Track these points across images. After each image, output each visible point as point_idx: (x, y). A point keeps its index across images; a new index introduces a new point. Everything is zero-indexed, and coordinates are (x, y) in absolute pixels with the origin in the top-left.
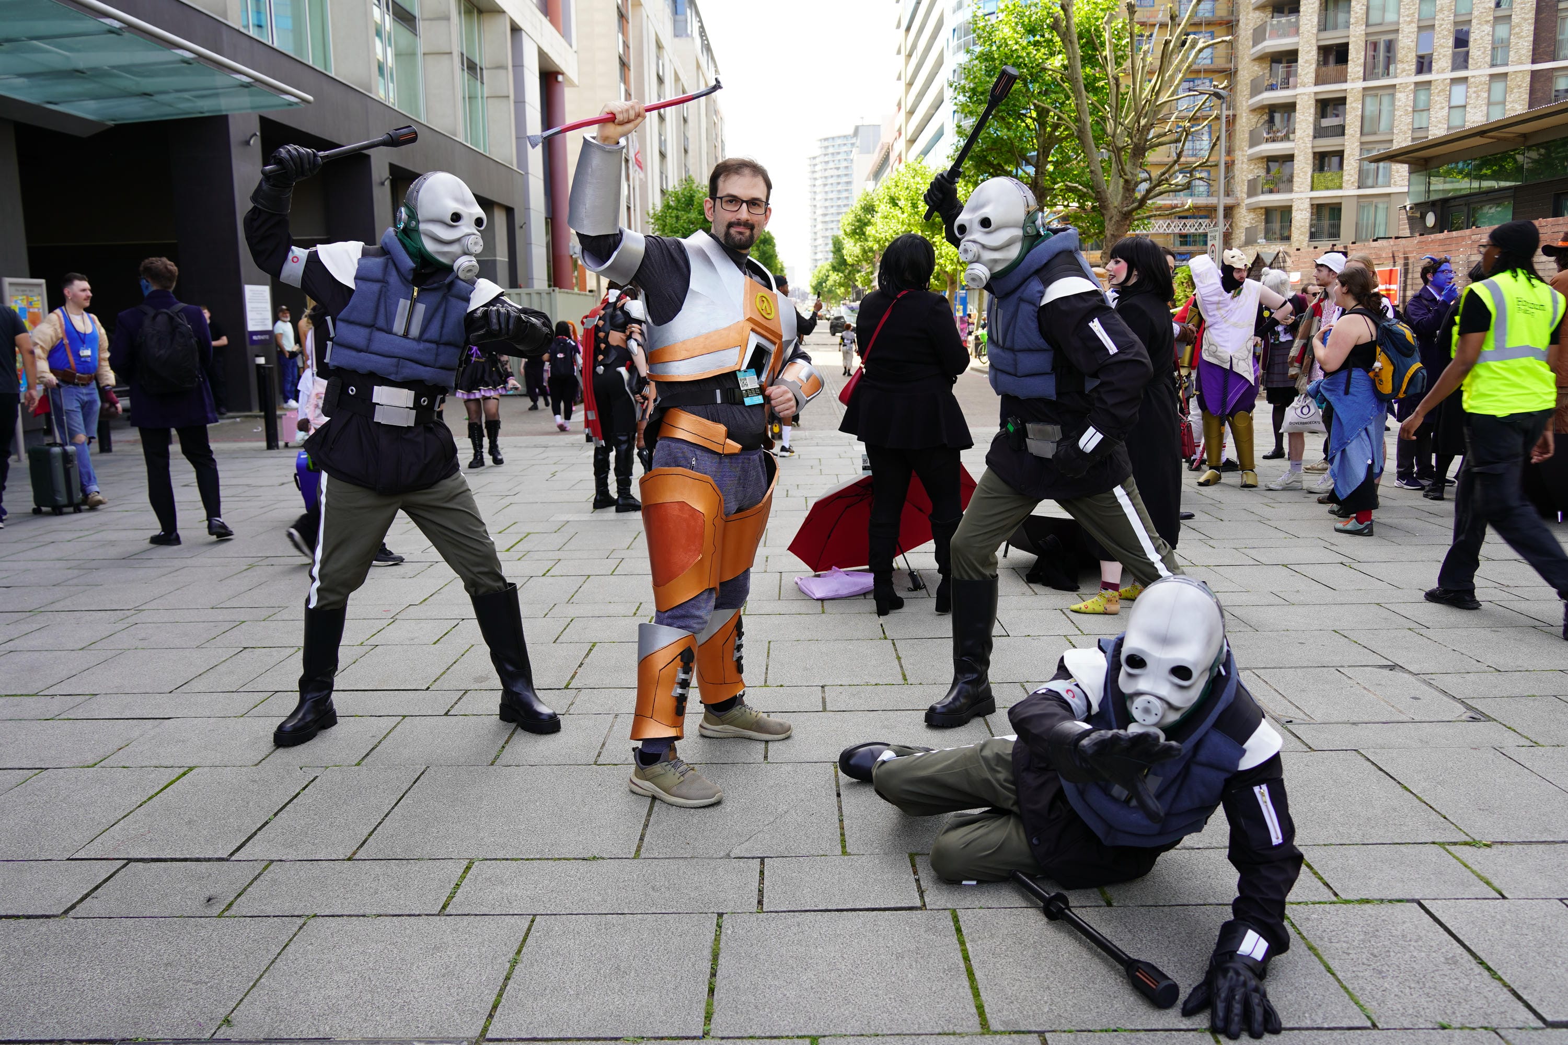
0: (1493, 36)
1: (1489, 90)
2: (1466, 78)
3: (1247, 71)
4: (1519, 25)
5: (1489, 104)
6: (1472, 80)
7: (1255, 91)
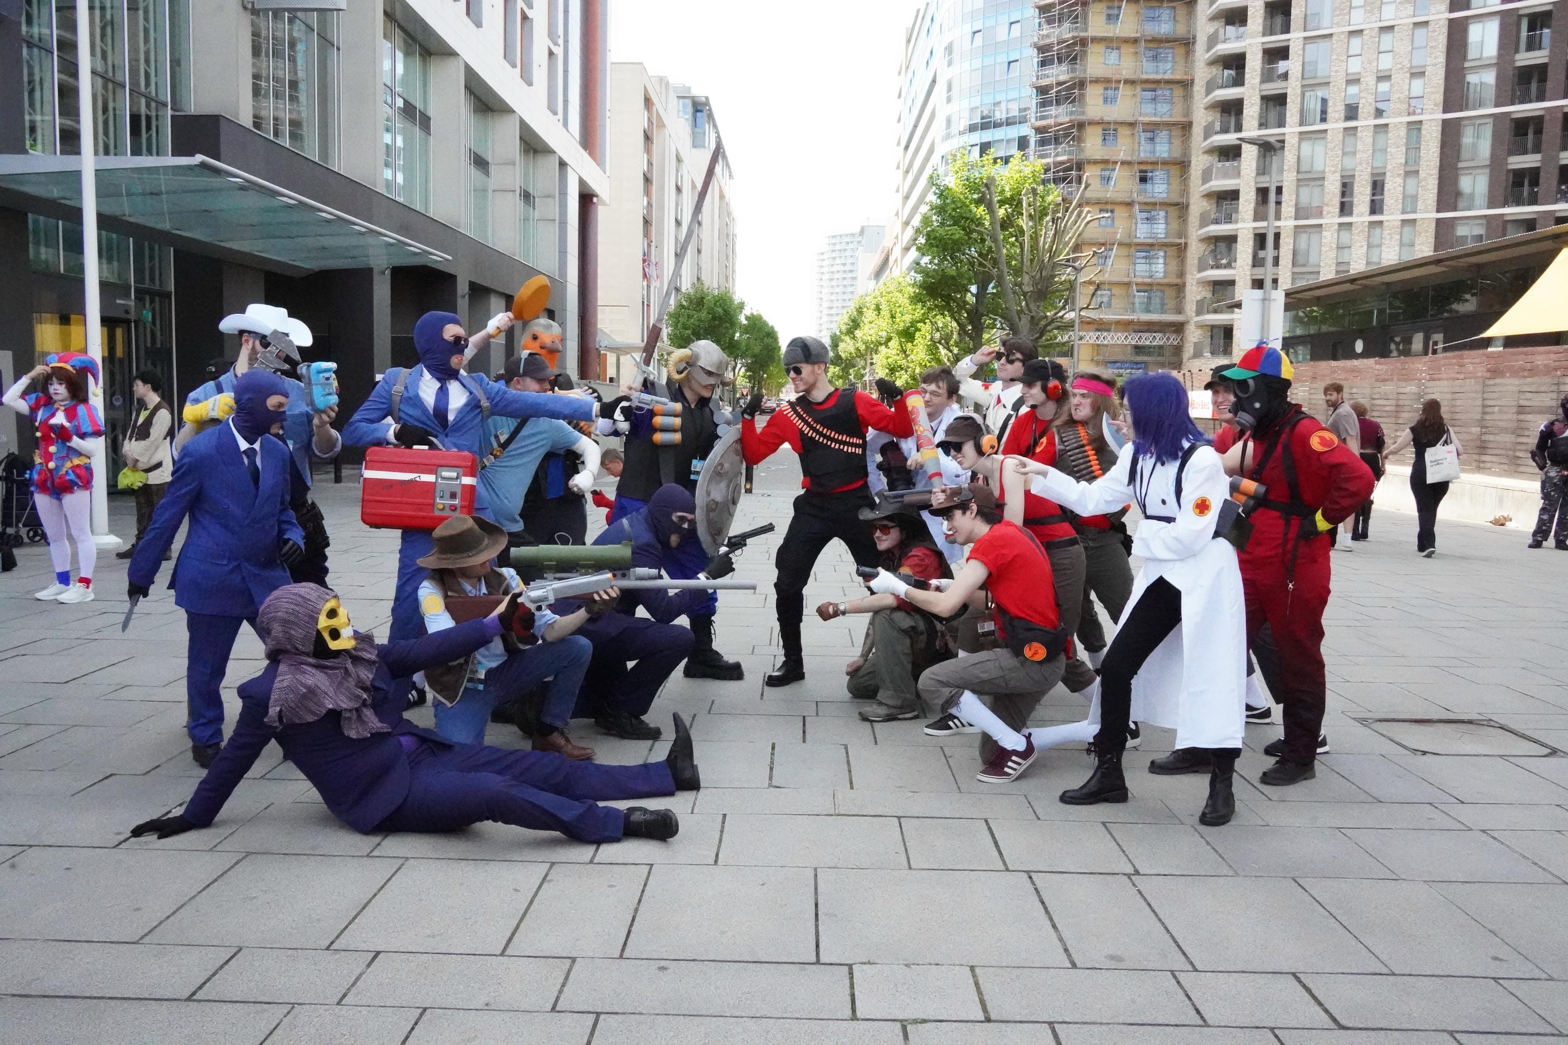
0: (1404, 187)
1: (1401, 234)
2: (1381, 223)
3: (1198, 206)
4: (1425, 179)
5: (1401, 245)
6: (1386, 224)
7: (1203, 224)
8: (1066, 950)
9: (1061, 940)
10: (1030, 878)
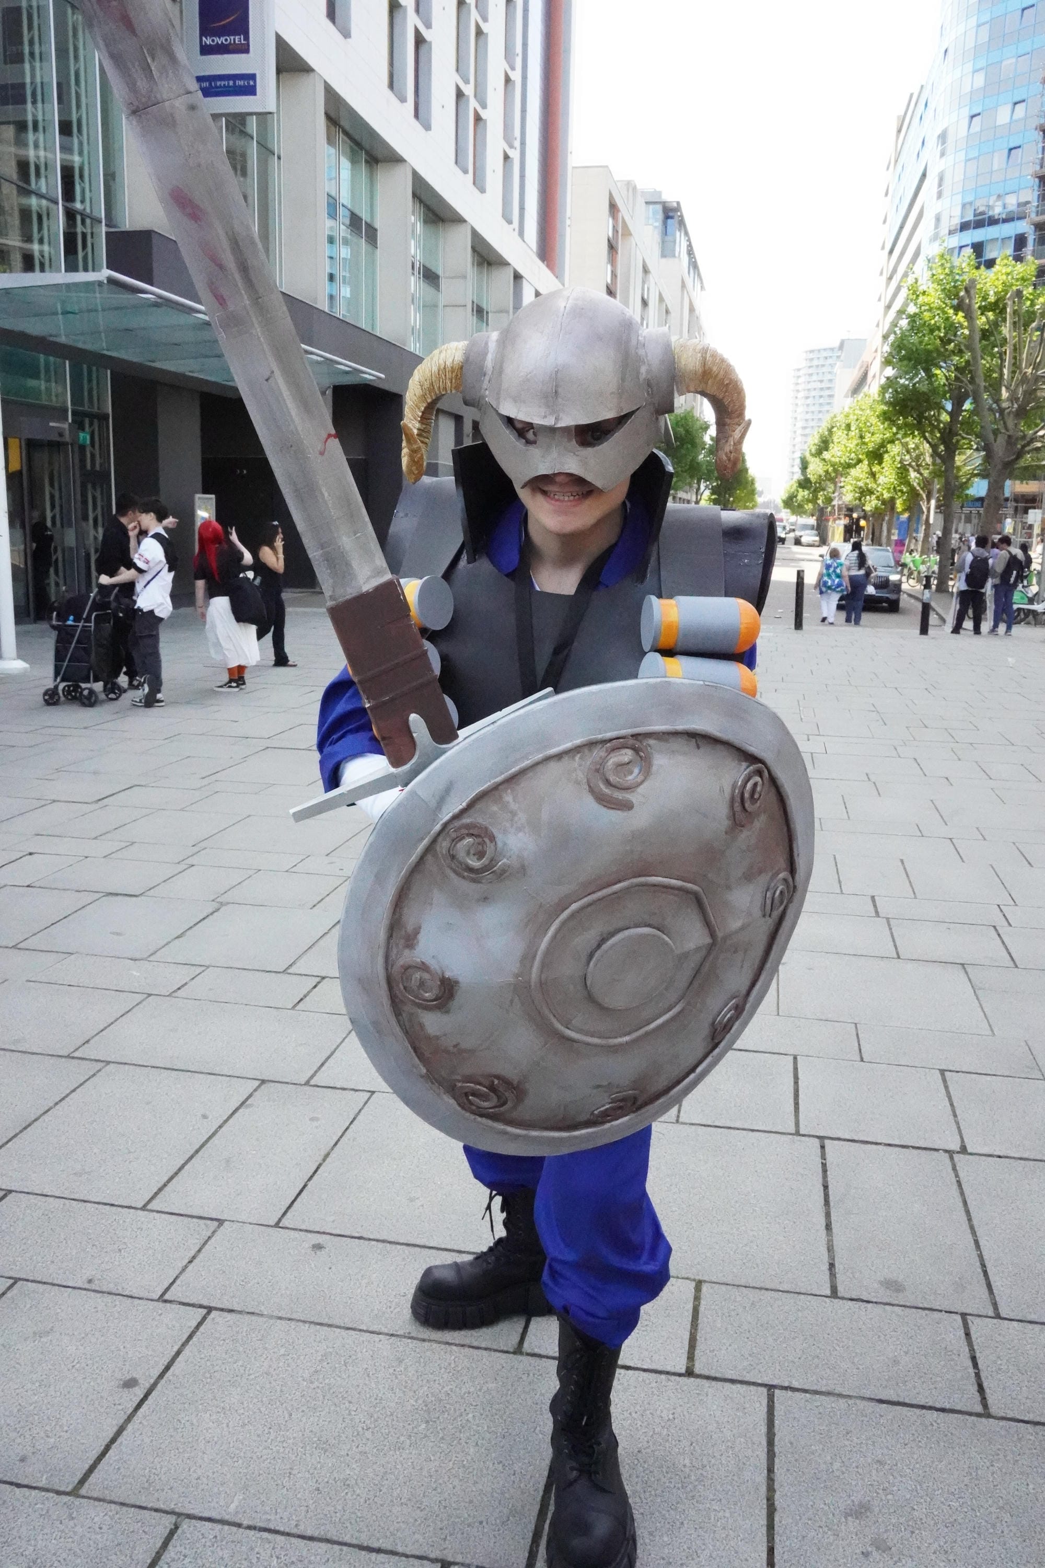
8: (832, 1266)
9: (830, 1249)
10: (823, 1147)
